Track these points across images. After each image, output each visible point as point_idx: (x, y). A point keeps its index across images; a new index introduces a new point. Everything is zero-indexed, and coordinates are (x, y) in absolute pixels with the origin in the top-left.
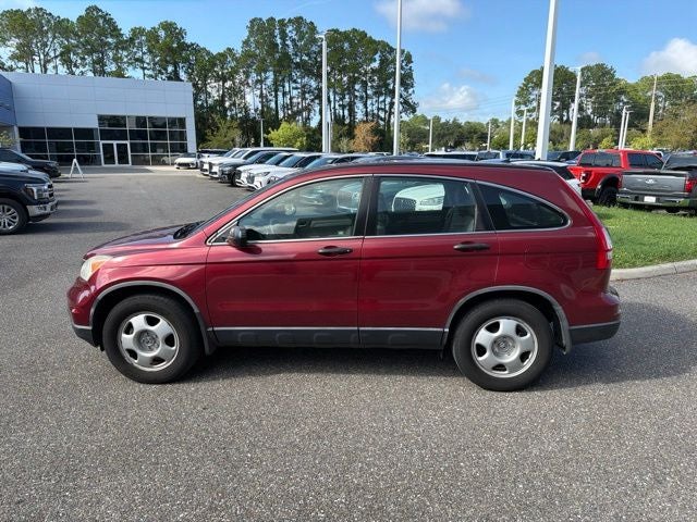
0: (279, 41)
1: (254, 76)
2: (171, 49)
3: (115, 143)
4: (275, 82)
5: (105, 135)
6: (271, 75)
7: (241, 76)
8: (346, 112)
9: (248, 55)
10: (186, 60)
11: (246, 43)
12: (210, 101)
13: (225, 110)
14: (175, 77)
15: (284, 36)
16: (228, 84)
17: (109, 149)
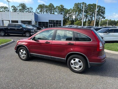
0: (79, 7)
1: (74, 13)
2: (61, 9)
3: (51, 24)
4: (78, 14)
5: (50, 23)
6: (77, 13)
7: (72, 13)
8: (91, 19)
9: (74, 9)
10: (64, 11)
11: (74, 7)
12: (67, 18)
13: (69, 19)
14: (62, 14)
15: (80, 6)
16: (70, 14)
17: (50, 25)
